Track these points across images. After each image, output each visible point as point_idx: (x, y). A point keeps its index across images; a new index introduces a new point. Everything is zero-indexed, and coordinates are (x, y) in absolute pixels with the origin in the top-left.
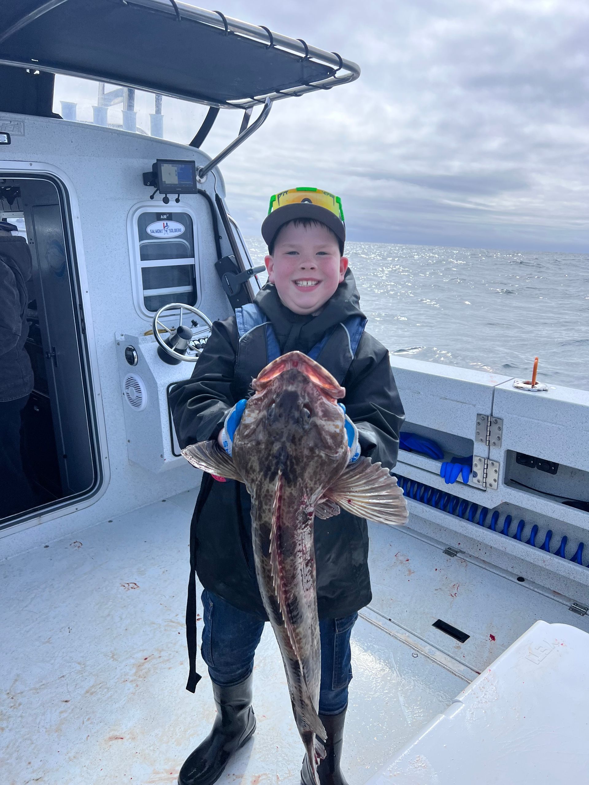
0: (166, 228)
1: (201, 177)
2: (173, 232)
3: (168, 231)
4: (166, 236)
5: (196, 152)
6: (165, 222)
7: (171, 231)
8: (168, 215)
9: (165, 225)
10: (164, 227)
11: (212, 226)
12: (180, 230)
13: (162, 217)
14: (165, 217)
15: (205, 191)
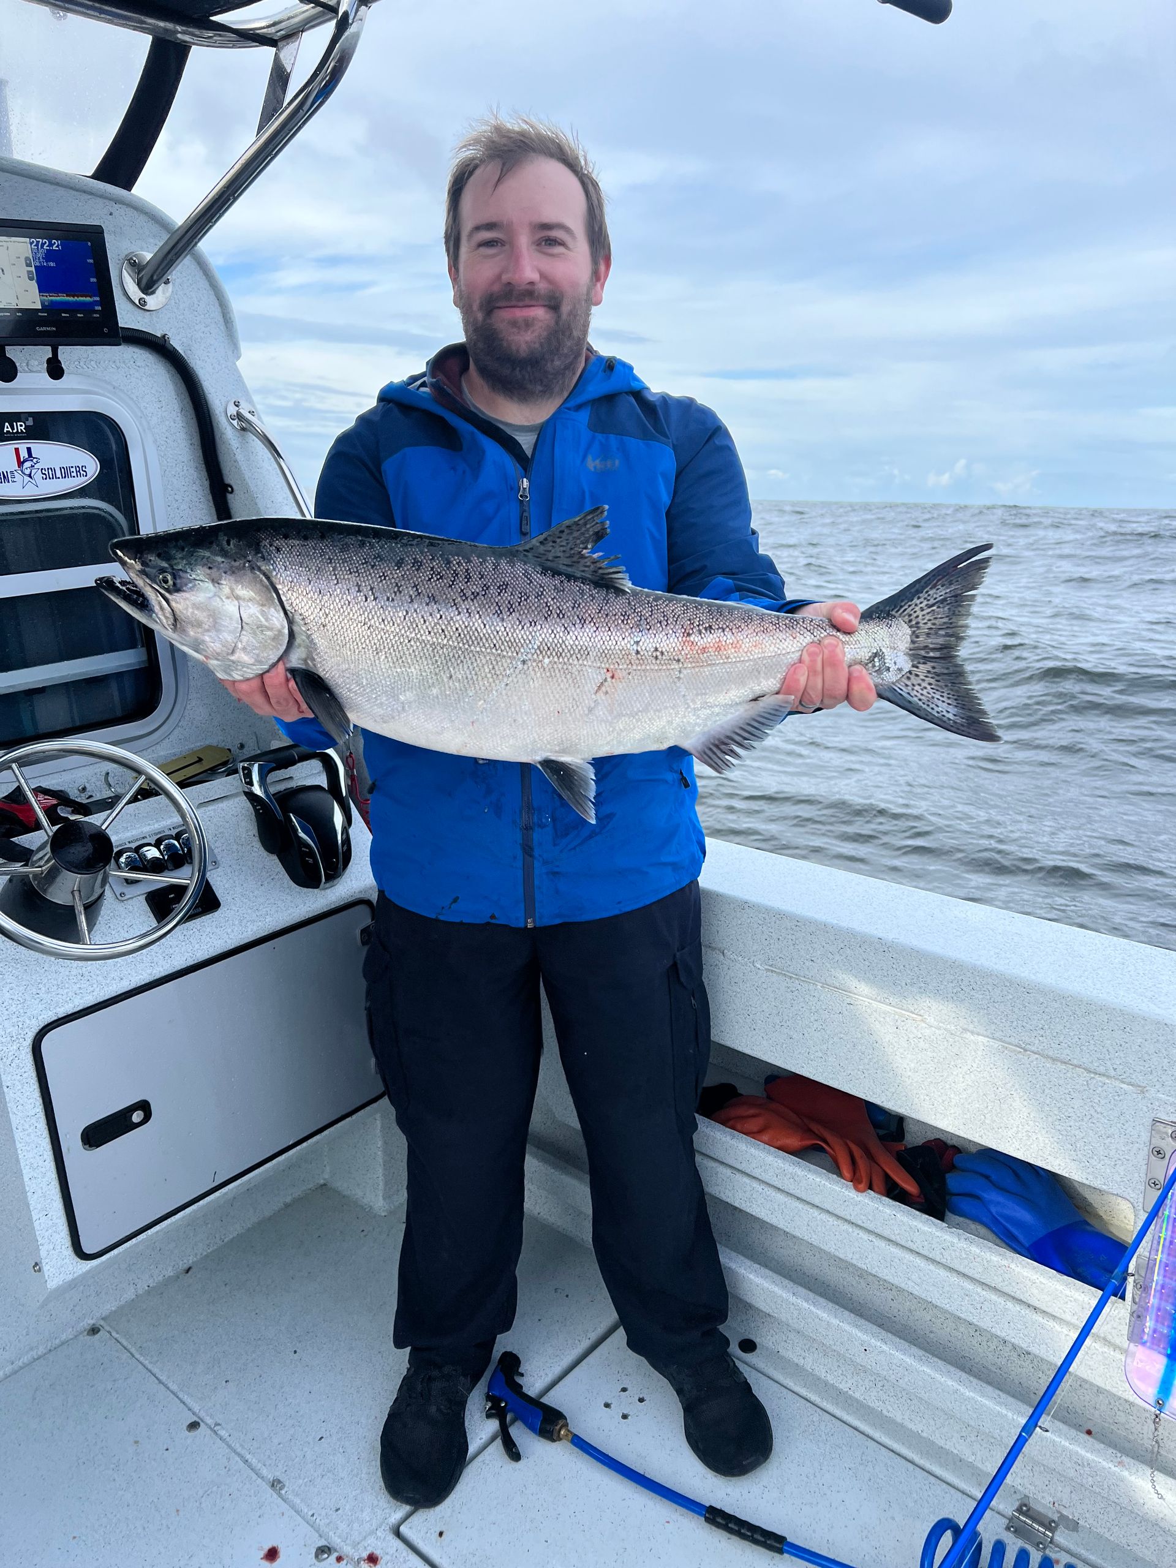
0: (27, 464)
1: (148, 287)
2: (54, 477)
3: (38, 476)
4: (30, 491)
5: (118, 201)
6: (23, 446)
7: (49, 474)
8: (30, 422)
9: (24, 454)
10: (20, 463)
11: (200, 453)
12: (80, 470)
13: (7, 428)
14: (20, 427)
15: (164, 336)
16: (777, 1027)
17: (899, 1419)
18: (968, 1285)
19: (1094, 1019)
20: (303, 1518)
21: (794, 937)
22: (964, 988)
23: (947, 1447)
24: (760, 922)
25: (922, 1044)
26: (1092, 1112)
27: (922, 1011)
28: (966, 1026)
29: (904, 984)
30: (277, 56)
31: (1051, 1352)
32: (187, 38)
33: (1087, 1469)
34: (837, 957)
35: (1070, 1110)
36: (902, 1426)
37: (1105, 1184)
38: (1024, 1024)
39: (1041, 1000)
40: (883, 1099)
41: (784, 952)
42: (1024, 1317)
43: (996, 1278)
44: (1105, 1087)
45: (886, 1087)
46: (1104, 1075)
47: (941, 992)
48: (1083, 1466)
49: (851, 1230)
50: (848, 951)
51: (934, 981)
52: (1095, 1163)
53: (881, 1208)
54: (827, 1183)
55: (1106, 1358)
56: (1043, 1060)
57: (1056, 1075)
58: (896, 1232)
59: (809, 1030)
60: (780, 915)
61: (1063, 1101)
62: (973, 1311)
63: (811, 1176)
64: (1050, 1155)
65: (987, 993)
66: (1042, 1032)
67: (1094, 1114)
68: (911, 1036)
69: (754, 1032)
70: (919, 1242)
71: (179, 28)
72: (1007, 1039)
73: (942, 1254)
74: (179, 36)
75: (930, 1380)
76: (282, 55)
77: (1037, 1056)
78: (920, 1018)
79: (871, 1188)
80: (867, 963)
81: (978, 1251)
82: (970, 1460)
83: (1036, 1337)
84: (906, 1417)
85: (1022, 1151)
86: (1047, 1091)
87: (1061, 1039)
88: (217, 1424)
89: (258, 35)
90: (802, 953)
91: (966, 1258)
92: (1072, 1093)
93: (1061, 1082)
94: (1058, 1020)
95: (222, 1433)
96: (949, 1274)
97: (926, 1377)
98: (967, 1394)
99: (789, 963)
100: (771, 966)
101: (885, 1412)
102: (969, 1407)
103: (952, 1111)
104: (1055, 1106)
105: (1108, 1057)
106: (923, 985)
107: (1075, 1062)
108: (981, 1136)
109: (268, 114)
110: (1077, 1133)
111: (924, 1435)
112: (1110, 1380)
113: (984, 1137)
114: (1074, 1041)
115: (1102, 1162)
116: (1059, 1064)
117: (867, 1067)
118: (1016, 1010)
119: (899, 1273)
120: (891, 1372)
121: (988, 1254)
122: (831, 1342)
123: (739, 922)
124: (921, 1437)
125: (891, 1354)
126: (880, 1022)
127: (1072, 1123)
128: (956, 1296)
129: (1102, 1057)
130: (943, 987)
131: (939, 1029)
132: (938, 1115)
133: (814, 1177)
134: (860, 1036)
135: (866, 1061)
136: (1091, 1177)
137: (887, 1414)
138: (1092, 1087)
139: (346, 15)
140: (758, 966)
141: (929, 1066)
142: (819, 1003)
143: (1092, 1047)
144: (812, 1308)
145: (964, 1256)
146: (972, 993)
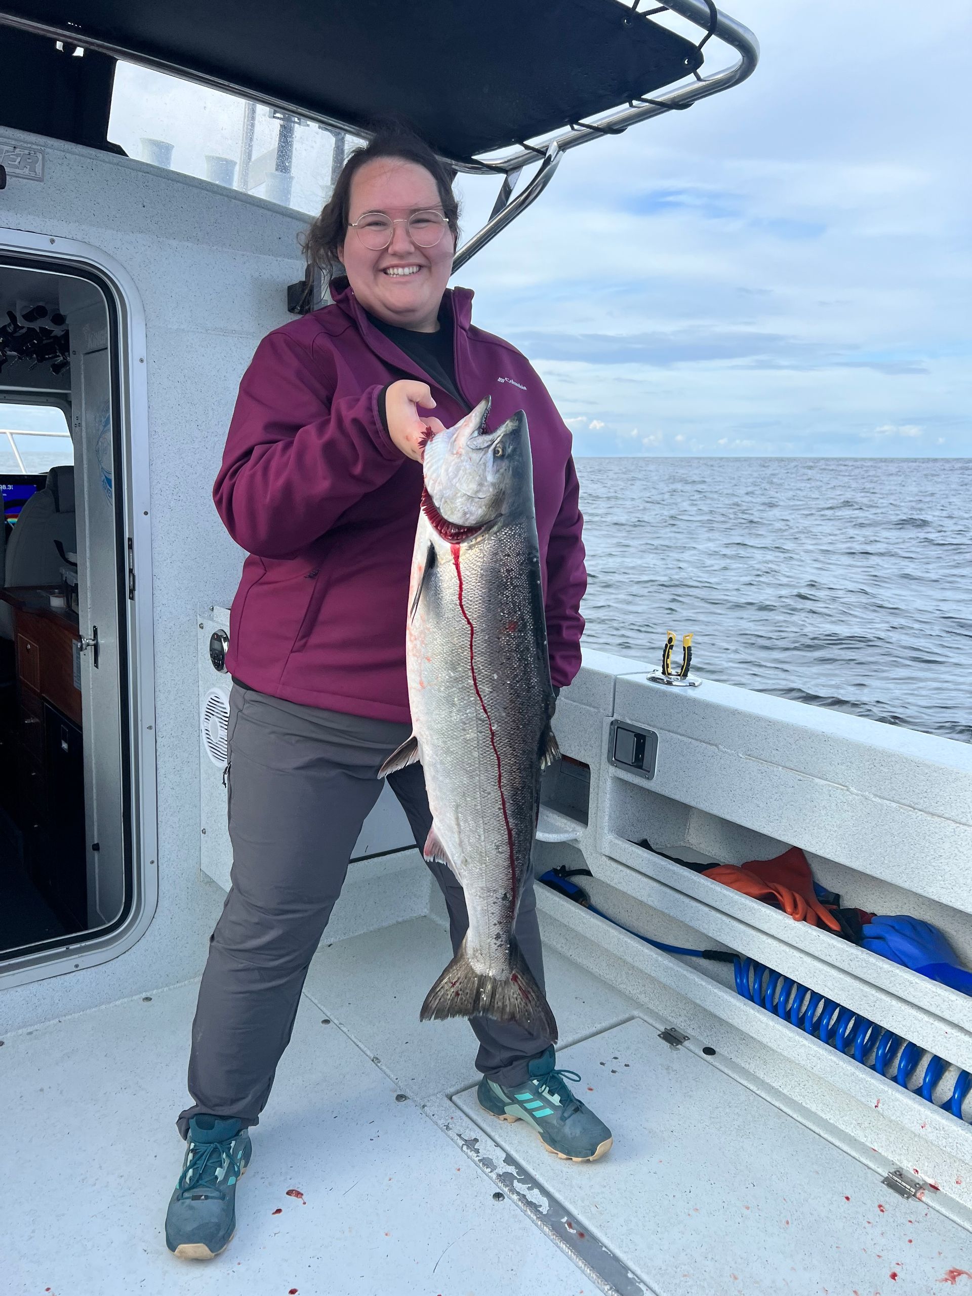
16: (750, 799)
17: (813, 1109)
18: (866, 989)
19: (960, 783)
20: (391, 1079)
21: (766, 734)
22: (876, 765)
23: (847, 1131)
24: (745, 723)
25: (845, 807)
26: (956, 851)
27: (848, 783)
28: (876, 793)
29: (836, 764)
30: (506, 179)
31: (921, 1038)
32: (457, 168)
33: (942, 1132)
34: (794, 747)
35: (942, 851)
36: (815, 1114)
37: (962, 905)
38: (915, 789)
39: (926, 771)
40: (817, 848)
41: (759, 745)
42: (903, 1011)
43: (885, 981)
44: (966, 833)
45: (819, 839)
46: (966, 825)
47: (860, 769)
48: (940, 1130)
49: (788, 950)
50: (802, 742)
51: (857, 761)
52: (957, 890)
53: (810, 932)
54: (774, 914)
55: (959, 1041)
56: (926, 815)
57: (934, 826)
58: (819, 949)
59: (771, 800)
60: (758, 719)
61: (937, 844)
62: (869, 1008)
63: (763, 909)
64: (927, 885)
65: (891, 768)
66: (925, 795)
67: (958, 853)
68: (839, 801)
69: (734, 803)
70: (834, 956)
71: (453, 162)
72: (903, 801)
73: (849, 964)
74: (453, 166)
75: (835, 1066)
76: (509, 179)
77: (922, 813)
78: (845, 788)
79: (805, 919)
80: (813, 750)
81: (874, 961)
82: (862, 1141)
83: (911, 1026)
84: (819, 1109)
85: (908, 883)
86: (927, 837)
87: (938, 799)
88: (340, 1024)
89: (497, 167)
90: (771, 744)
91: (865, 967)
92: (944, 838)
93: (937, 831)
94: (936, 785)
95: (345, 1029)
96: (853, 981)
97: (832, 1064)
98: (861, 1076)
99: (761, 752)
100: (749, 755)
101: (804, 1104)
102: (861, 1086)
103: (863, 855)
104: (932, 849)
105: (968, 811)
106: (849, 764)
107: (947, 815)
108: (881, 873)
109: (496, 211)
110: (946, 867)
111: (831, 1121)
112: (961, 1058)
113: (883, 873)
114: (946, 800)
115: (962, 889)
116: (936, 818)
117: (808, 825)
118: (909, 779)
119: (819, 982)
120: (808, 1061)
121: (881, 963)
122: (768, 1040)
123: (731, 724)
124: (829, 1123)
125: (809, 1046)
126: (819, 792)
127: (942, 861)
128: (857, 998)
129: (964, 811)
130: (862, 765)
131: (857, 795)
132: (853, 858)
133: (766, 910)
134: (804, 802)
135: (808, 821)
136: (953, 900)
137: (806, 1106)
138: (957, 833)
139: (550, 157)
140: (741, 755)
141: (849, 822)
142: (779, 781)
143: (958, 804)
144: (756, 1013)
145: (865, 965)
146: (882, 768)
